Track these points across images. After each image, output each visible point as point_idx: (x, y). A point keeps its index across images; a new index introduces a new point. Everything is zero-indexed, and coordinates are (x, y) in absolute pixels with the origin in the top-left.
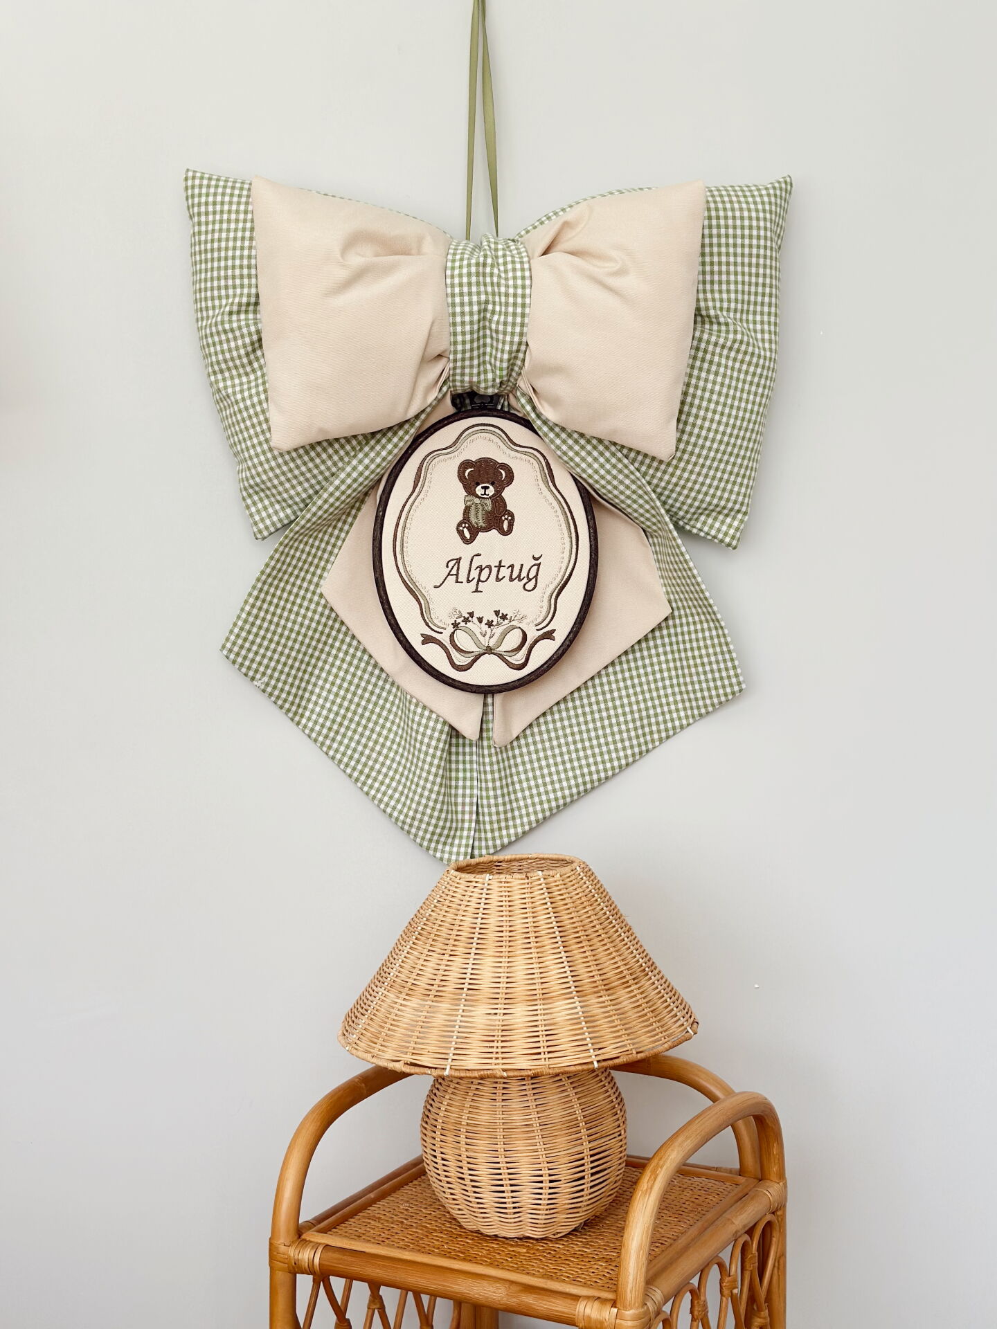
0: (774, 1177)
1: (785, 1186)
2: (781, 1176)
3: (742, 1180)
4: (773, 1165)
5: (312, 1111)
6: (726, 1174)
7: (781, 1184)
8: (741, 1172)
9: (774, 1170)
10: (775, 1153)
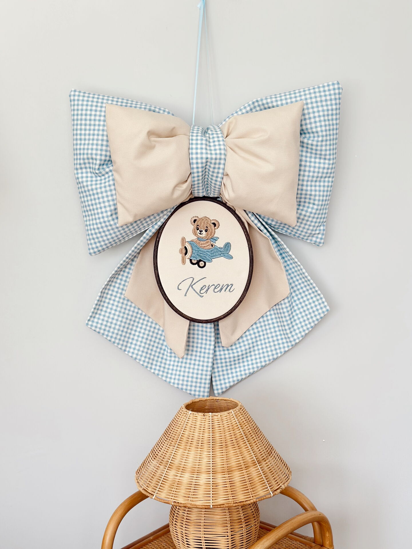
0: (327, 546)
2: (331, 545)
3: (313, 544)
6: (308, 541)
8: (314, 541)
9: (327, 543)
10: (327, 536)
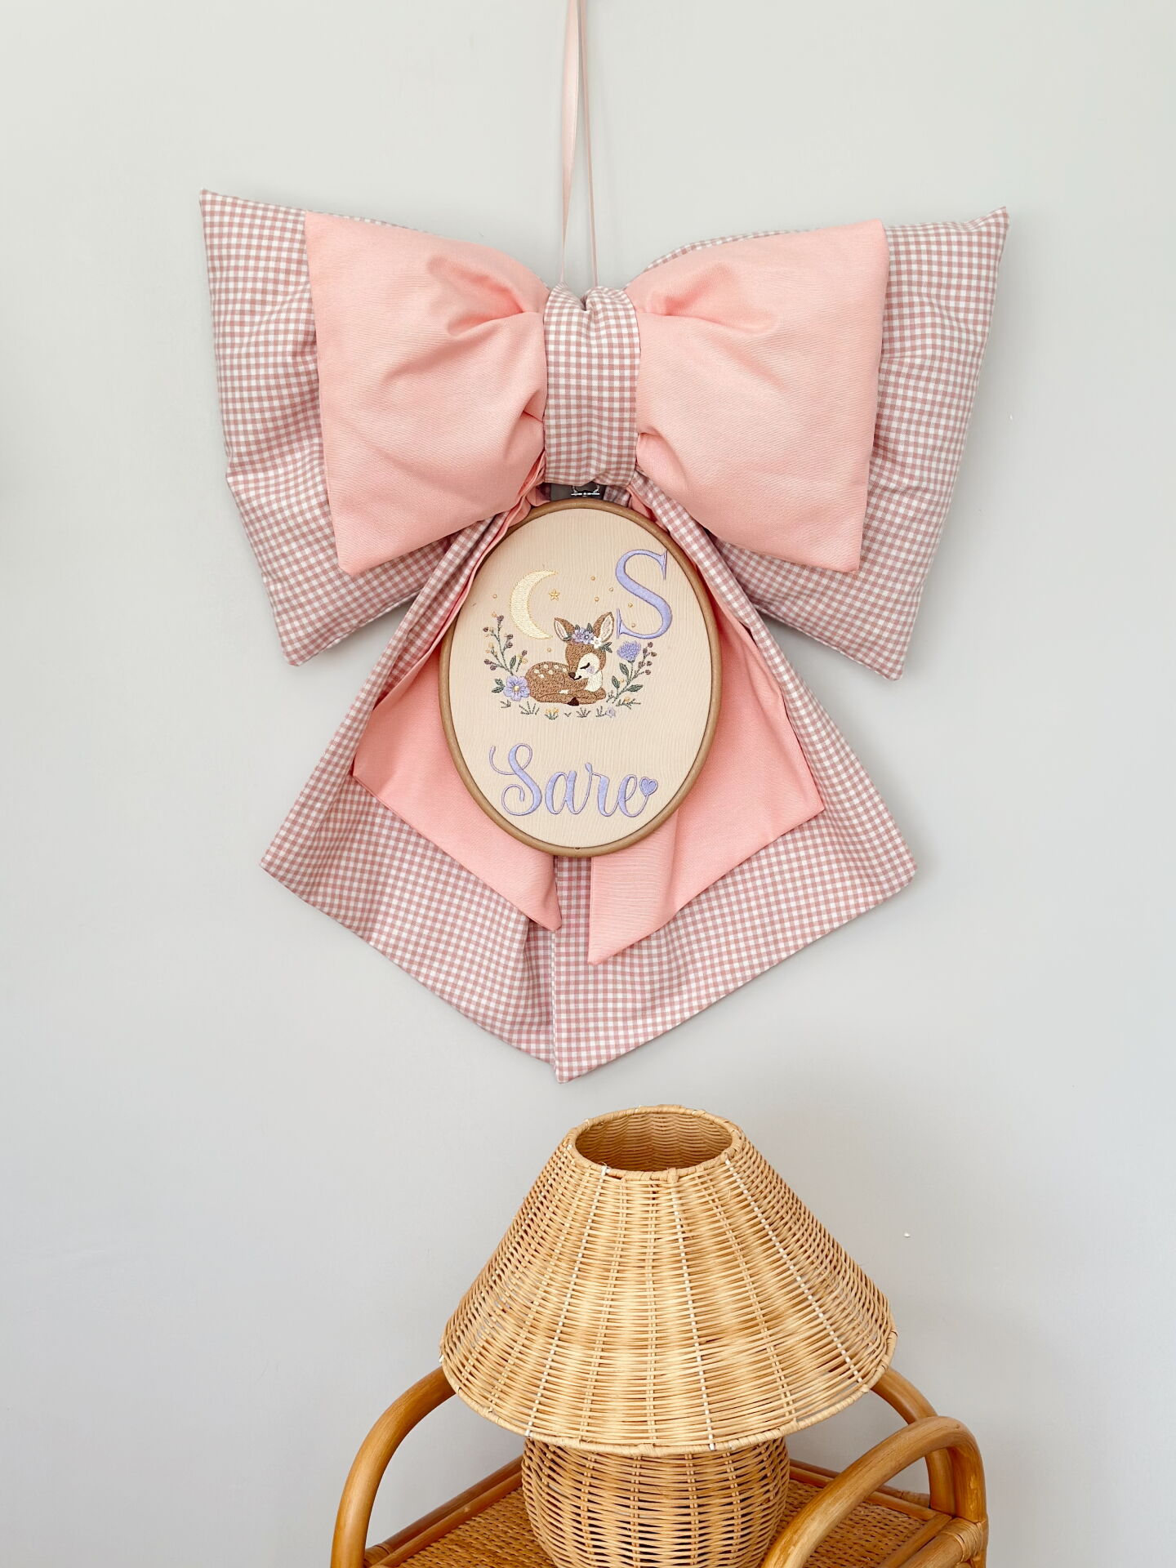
0: (971, 1515)
1: (986, 1527)
2: (982, 1514)
3: (930, 1513)
4: (969, 1501)
5: (387, 1413)
6: (913, 1505)
7: (979, 1525)
8: (931, 1503)
9: (971, 1507)
10: (972, 1487)
